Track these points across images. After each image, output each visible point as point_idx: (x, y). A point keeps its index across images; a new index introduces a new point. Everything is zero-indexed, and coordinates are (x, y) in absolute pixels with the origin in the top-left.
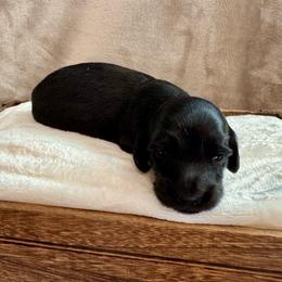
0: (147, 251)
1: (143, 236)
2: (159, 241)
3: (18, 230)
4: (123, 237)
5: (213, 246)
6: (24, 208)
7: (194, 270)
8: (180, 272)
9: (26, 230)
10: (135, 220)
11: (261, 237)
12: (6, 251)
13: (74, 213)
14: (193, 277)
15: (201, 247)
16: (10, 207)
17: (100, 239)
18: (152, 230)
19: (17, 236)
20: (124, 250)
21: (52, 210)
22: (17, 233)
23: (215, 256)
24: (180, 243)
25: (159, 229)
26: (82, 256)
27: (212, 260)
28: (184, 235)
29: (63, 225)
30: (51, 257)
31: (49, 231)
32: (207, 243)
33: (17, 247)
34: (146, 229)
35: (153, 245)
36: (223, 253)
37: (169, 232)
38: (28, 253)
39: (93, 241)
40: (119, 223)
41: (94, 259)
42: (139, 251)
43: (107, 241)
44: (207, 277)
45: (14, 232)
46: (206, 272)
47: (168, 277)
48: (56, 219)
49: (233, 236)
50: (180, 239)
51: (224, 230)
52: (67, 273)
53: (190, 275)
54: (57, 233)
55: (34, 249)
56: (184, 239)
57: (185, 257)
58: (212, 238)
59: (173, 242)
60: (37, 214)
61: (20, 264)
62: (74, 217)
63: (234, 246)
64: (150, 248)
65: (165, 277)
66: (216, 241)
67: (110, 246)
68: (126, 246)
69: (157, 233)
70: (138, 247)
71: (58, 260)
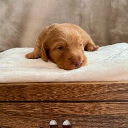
0: (79, 98)
1: (76, 91)
2: (84, 93)
3: (16, 96)
5: (110, 92)
6: (19, 84)
7: (101, 105)
8: (95, 107)
9: (20, 96)
10: (72, 83)
14: (101, 109)
15: (104, 93)
17: (56, 95)
18: (80, 87)
19: (16, 100)
20: (68, 99)
23: (111, 97)
24: (94, 92)
25: (83, 86)
27: (109, 99)
28: (96, 88)
29: (38, 90)
30: (32, 109)
32: (107, 90)
33: (16, 106)
34: (77, 87)
35: (81, 95)
36: (114, 95)
37: (88, 87)
38: (21, 108)
39: (53, 97)
40: (64, 86)
41: (53, 106)
42: (75, 99)
43: (59, 96)
44: (108, 108)
45: (14, 98)
46: (107, 105)
47: (90, 111)
48: (34, 88)
50: (93, 90)
52: (41, 116)
53: (99, 108)
55: (24, 105)
56: (96, 90)
57: (97, 99)
58: (108, 88)
59: (91, 92)
60: (25, 86)
61: (17, 114)
62: (43, 85)
63: (119, 90)
65: (87, 111)
66: (111, 89)
67: (61, 98)
68: (69, 97)
69: (83, 89)
70: (74, 97)
71: (36, 109)
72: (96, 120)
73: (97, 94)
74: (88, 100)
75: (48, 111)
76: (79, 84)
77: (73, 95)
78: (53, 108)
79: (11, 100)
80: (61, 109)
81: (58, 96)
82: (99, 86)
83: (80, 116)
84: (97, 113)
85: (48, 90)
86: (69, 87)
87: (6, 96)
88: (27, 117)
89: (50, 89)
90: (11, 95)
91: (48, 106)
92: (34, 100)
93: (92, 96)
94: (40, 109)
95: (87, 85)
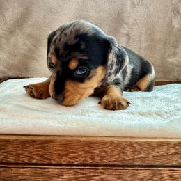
0: (131, 162)
1: (129, 151)
2: (139, 153)
3: (34, 156)
4: (115, 153)
5: (175, 153)
7: (162, 172)
8: (154, 175)
9: (41, 156)
10: (123, 139)
12: (24, 175)
14: (162, 177)
15: (168, 155)
16: (30, 138)
18: (135, 145)
19: (34, 161)
20: (115, 163)
22: (34, 159)
23: (176, 160)
24: (154, 153)
25: (139, 145)
27: (174, 163)
28: (157, 147)
30: (59, 175)
31: (59, 155)
32: (172, 151)
33: (34, 171)
34: (131, 145)
35: (136, 157)
37: (147, 146)
39: (93, 159)
40: (112, 143)
41: (91, 172)
42: (126, 163)
44: (171, 176)
45: (32, 158)
46: (170, 173)
48: (66, 144)
50: (153, 150)
53: (159, 176)
54: (66, 155)
55: (46, 170)
56: (156, 150)
58: (174, 147)
59: (149, 153)
60: (51, 142)
64: (134, 159)
66: (178, 149)
67: (106, 161)
68: (117, 160)
69: (139, 147)
70: (125, 160)
71: (65, 177)
73: (158, 156)
74: (144, 164)
76: (134, 140)
77: (123, 157)
78: (92, 174)
79: (26, 161)
80: (103, 176)
81: (101, 157)
82: (162, 145)
85: (87, 149)
86: (118, 145)
89: (90, 147)
90: (26, 154)
91: (84, 171)
92: (64, 163)
93: (151, 159)
94: (71, 176)
95: (145, 142)
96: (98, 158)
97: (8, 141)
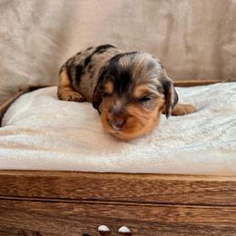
1: (139, 188)
3: (43, 191)
4: (124, 190)
5: (193, 192)
6: (45, 175)
7: (178, 209)
10: (132, 177)
11: (227, 182)
13: (85, 175)
15: (183, 193)
17: (106, 192)
18: (145, 183)
20: (126, 199)
21: (68, 174)
22: (42, 193)
23: (194, 199)
24: (167, 192)
26: (94, 206)
27: (192, 202)
28: (170, 186)
29: (77, 184)
30: (69, 209)
31: (67, 190)
32: (188, 189)
33: (43, 205)
34: (141, 183)
35: (147, 194)
36: (200, 196)
37: (158, 184)
38: (53, 207)
39: (101, 195)
40: (120, 180)
42: (136, 200)
43: (112, 194)
44: (188, 214)
45: (40, 193)
46: (188, 210)
47: (160, 216)
48: (72, 181)
49: (207, 183)
50: (166, 188)
51: (199, 180)
52: (83, 219)
54: (74, 191)
56: (170, 188)
57: (172, 201)
58: (191, 186)
59: (162, 191)
60: (57, 178)
61: (47, 215)
62: (85, 178)
63: (208, 191)
64: (145, 197)
65: (156, 216)
66: (194, 188)
68: (127, 196)
69: (149, 185)
71: (76, 210)
72: (169, 229)
73: (172, 194)
75: (95, 213)
76: (143, 178)
78: (103, 209)
79: (35, 195)
80: (114, 211)
81: (110, 193)
82: (176, 183)
83: (144, 222)
84: (172, 220)
85: (94, 185)
87: (27, 190)
88: (63, 219)
89: (97, 184)
92: (72, 198)
93: (164, 197)
94: (82, 209)
95: (156, 181)
96: (107, 195)
97: (14, 177)
